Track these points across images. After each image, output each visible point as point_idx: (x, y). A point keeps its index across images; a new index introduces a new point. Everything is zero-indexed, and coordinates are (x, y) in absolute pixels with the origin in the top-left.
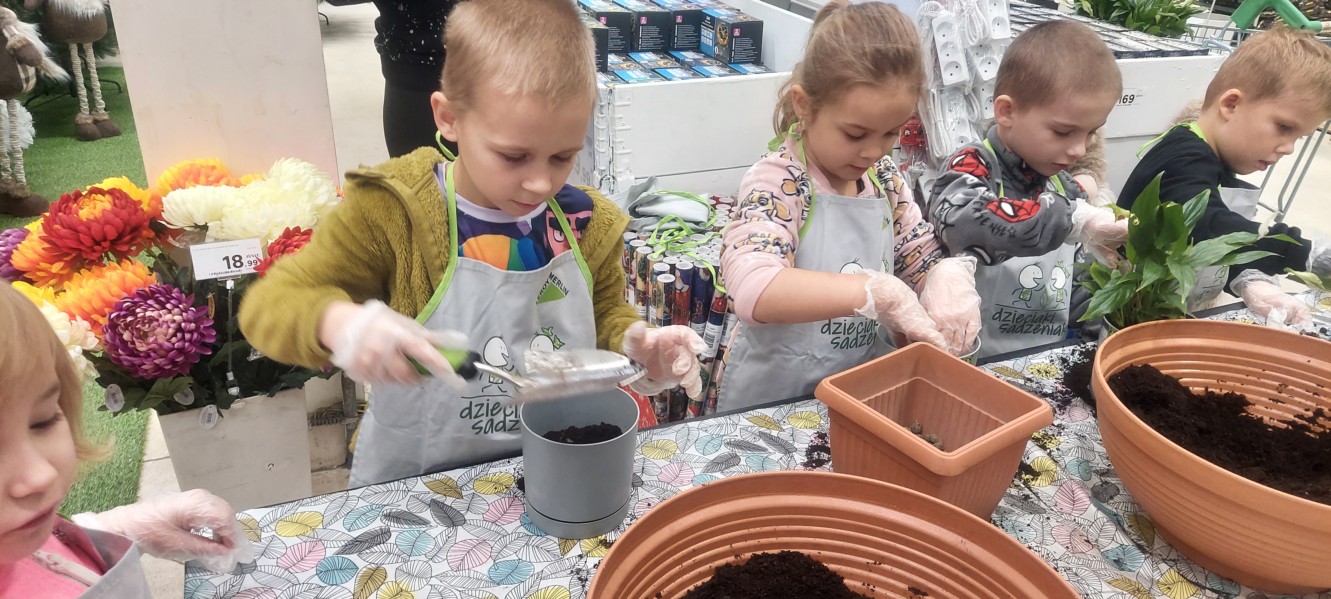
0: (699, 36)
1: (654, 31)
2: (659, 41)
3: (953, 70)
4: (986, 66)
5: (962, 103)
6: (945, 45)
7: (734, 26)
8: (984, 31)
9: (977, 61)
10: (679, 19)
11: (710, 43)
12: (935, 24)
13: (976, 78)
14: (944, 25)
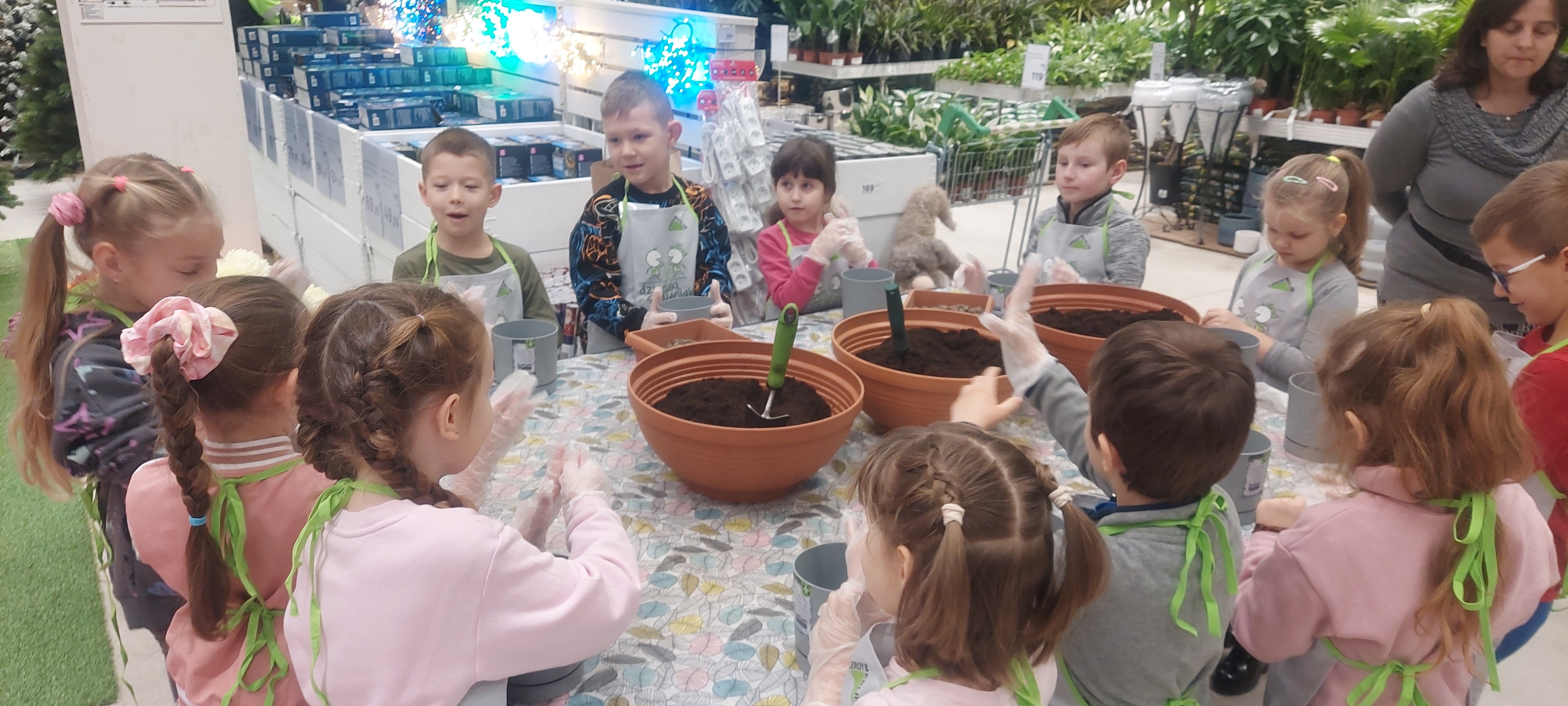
0: (552, 164)
1: (513, 161)
2: (518, 169)
3: (729, 169)
4: (752, 166)
5: (741, 192)
6: (721, 153)
7: (578, 153)
8: (746, 141)
9: (746, 162)
10: (533, 151)
11: (561, 168)
12: (714, 138)
13: (746, 173)
14: (718, 139)
